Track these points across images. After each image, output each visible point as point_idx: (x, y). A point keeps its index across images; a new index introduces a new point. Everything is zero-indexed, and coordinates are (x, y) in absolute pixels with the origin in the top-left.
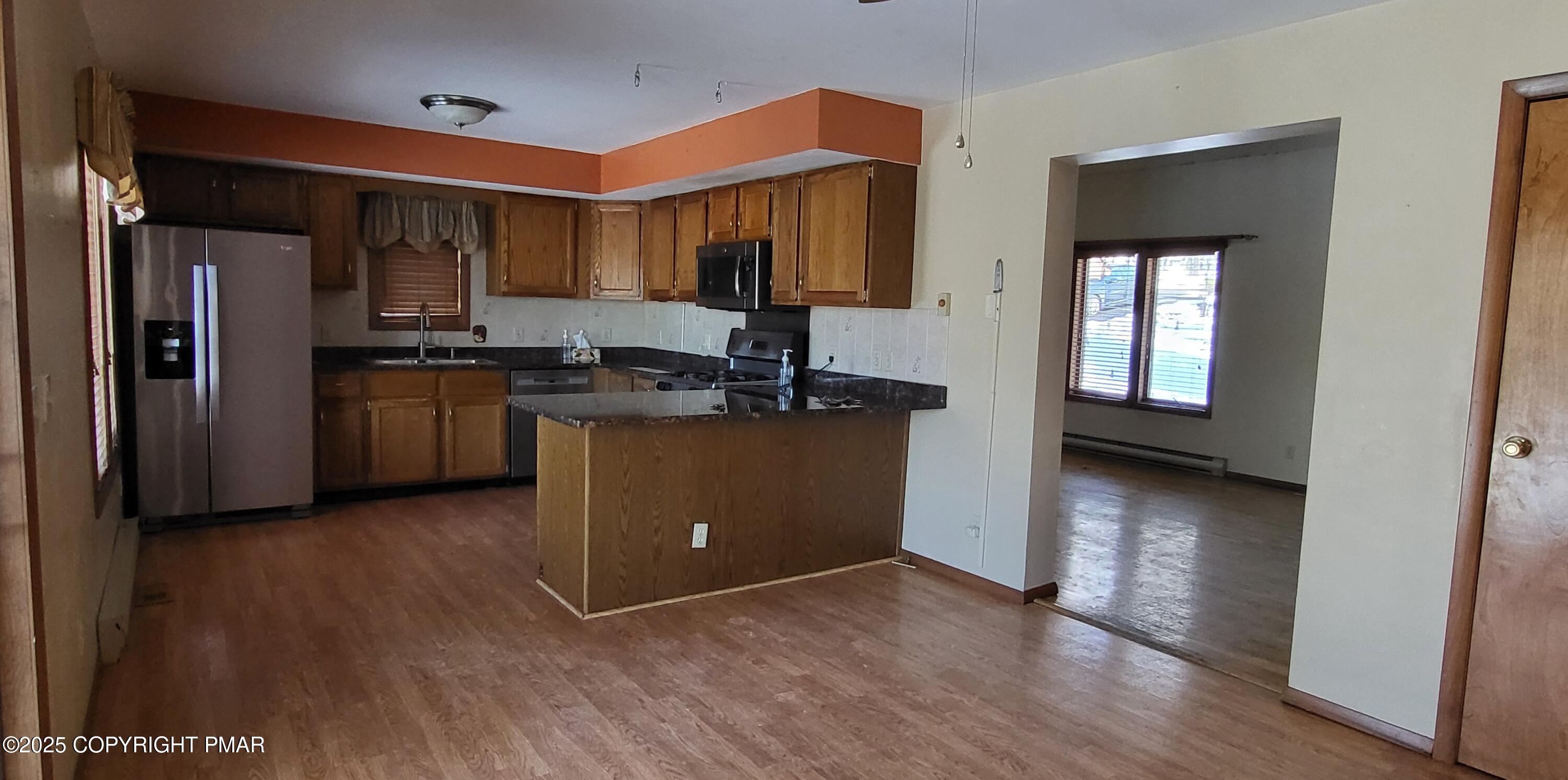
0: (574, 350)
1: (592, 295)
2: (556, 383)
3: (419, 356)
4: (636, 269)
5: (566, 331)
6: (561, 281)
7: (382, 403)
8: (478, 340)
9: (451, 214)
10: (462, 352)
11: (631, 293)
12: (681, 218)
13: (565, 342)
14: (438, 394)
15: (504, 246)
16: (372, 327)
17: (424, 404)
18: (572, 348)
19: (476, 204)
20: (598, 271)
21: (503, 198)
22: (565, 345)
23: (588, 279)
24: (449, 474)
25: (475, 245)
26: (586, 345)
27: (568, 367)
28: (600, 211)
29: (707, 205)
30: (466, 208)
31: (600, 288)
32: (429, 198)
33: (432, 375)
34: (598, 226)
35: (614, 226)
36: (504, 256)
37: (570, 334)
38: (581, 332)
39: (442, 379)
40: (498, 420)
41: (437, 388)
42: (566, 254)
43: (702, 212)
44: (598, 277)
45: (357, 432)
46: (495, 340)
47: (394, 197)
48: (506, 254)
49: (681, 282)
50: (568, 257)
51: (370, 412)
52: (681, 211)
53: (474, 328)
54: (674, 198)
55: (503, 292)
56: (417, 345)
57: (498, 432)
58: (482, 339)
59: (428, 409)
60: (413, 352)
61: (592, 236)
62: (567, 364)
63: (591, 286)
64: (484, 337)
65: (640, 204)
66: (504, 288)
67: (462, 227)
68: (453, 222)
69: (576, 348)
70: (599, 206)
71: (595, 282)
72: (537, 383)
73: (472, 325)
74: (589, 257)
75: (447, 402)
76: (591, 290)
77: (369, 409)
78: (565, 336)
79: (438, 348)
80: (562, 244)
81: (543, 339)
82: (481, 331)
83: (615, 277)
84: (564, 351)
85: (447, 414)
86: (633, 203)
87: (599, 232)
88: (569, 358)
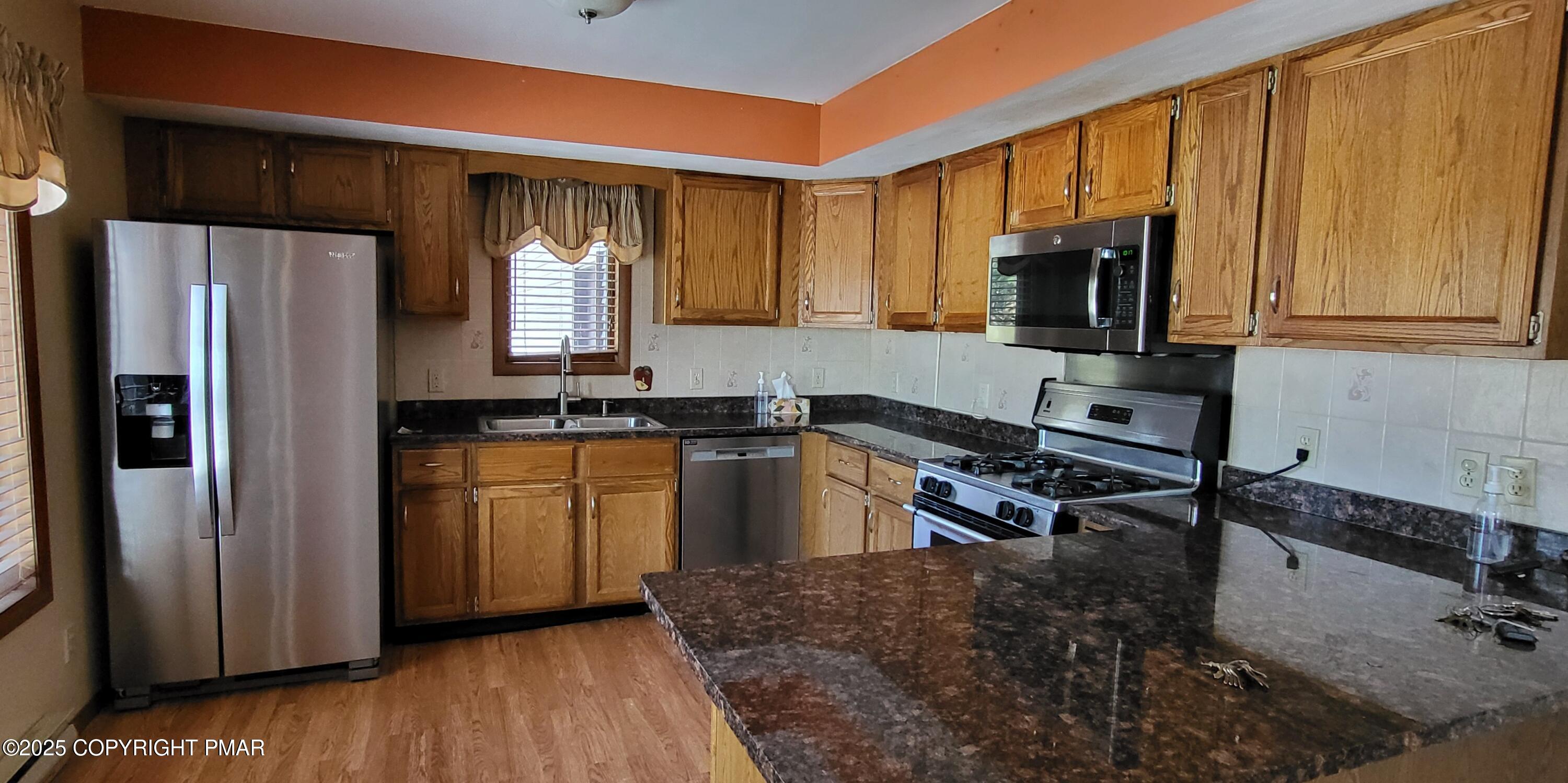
0: (774, 400)
1: (800, 321)
2: (749, 456)
3: (559, 414)
4: (867, 282)
5: (761, 374)
6: (757, 301)
7: (494, 492)
8: (640, 388)
9: (604, 206)
10: (618, 406)
11: (859, 318)
12: (952, 195)
13: (761, 389)
14: (575, 476)
15: (677, 250)
16: (497, 372)
17: (554, 492)
18: (771, 398)
19: (640, 190)
20: (810, 285)
21: (676, 178)
22: (760, 394)
23: (795, 298)
24: (591, 597)
25: (637, 251)
26: (790, 394)
27: (765, 432)
28: (814, 196)
29: (1007, 165)
30: (628, 198)
31: (813, 312)
32: (576, 183)
33: (568, 448)
34: (811, 218)
35: (836, 217)
36: (676, 267)
37: (767, 376)
38: (784, 374)
39: (582, 454)
40: (663, 515)
41: (575, 468)
42: (765, 262)
43: (996, 179)
44: (811, 296)
45: (459, 536)
46: (663, 388)
47: (526, 182)
48: (679, 263)
49: (950, 300)
50: (767, 267)
51: (476, 505)
52: (952, 183)
53: (636, 370)
54: (938, 163)
55: (674, 319)
56: (556, 397)
57: (663, 530)
58: (646, 387)
59: (561, 499)
60: (548, 406)
61: (803, 233)
62: (762, 428)
63: (799, 308)
64: (649, 382)
65: (876, 183)
66: (676, 313)
67: (619, 228)
68: (607, 219)
69: (776, 397)
70: (816, 188)
71: (806, 303)
72: (721, 457)
73: (634, 366)
74: (798, 265)
75: (588, 489)
76: (800, 313)
77: (475, 500)
78: (761, 381)
79: (585, 401)
80: (759, 245)
81: (731, 385)
82: (645, 375)
83: (835, 292)
84: (760, 403)
85: (588, 506)
86: (866, 181)
87: (812, 226)
88: (767, 414)
